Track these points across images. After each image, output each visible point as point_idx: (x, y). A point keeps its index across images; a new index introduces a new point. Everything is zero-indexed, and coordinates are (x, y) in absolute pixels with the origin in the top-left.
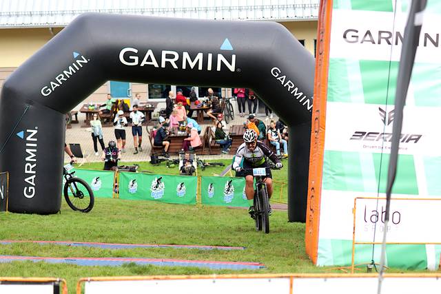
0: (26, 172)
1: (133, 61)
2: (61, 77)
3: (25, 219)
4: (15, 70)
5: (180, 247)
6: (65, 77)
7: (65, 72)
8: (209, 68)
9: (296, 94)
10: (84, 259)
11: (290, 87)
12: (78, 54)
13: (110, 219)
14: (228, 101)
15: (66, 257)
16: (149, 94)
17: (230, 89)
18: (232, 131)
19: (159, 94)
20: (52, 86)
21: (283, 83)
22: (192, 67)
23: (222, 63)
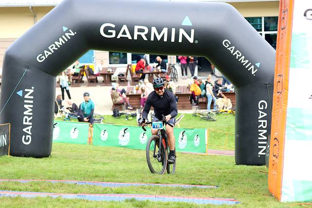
0: (24, 123)
1: (111, 34)
2: (53, 47)
3: (24, 161)
4: (16, 40)
6: (56, 47)
8: (173, 40)
9: (242, 62)
10: (92, 195)
11: (238, 55)
12: (67, 28)
13: (92, 161)
14: (174, 67)
15: (76, 193)
16: (110, 60)
17: (175, 56)
18: (178, 90)
19: (117, 60)
20: (46, 54)
21: (232, 53)
22: (159, 40)
23: (183, 36)
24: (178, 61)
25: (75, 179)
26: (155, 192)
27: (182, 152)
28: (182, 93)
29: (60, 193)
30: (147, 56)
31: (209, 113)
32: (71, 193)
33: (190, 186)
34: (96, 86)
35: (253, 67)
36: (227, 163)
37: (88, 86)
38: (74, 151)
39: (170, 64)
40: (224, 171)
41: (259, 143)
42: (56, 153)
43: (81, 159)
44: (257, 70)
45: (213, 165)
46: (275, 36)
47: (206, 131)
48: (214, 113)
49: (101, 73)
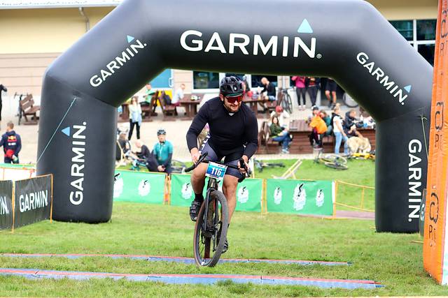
0: (73, 174)
1: (197, 45)
2: (113, 64)
3: (73, 229)
4: (60, 56)
5: (275, 262)
6: (118, 64)
7: (118, 59)
8: (285, 54)
9: (385, 84)
10: (170, 277)
11: (379, 75)
12: (133, 38)
13: (169, 228)
14: (286, 92)
15: (148, 273)
16: (194, 83)
17: (288, 77)
18: (293, 126)
19: (205, 84)
20: (103, 75)
21: (370, 72)
22: (265, 53)
23: (300, 48)
24: (293, 83)
25: (146, 253)
26: (260, 272)
27: (299, 214)
28: (298, 130)
29: (125, 273)
30: (248, 77)
31: (338, 158)
32: (140, 273)
33: (311, 262)
34: (174, 120)
35: (400, 92)
36: (363, 229)
37: (164, 120)
38: (144, 214)
39: (281, 89)
40: (360, 241)
41: (410, 200)
42: (118, 216)
43: (154, 226)
44: (406, 96)
45: (343, 233)
46: (432, 47)
47: (333, 184)
48: (344, 159)
49: (182, 101)
